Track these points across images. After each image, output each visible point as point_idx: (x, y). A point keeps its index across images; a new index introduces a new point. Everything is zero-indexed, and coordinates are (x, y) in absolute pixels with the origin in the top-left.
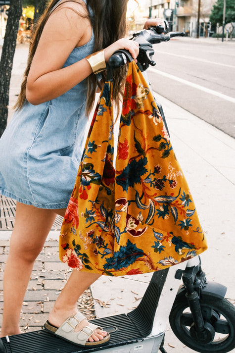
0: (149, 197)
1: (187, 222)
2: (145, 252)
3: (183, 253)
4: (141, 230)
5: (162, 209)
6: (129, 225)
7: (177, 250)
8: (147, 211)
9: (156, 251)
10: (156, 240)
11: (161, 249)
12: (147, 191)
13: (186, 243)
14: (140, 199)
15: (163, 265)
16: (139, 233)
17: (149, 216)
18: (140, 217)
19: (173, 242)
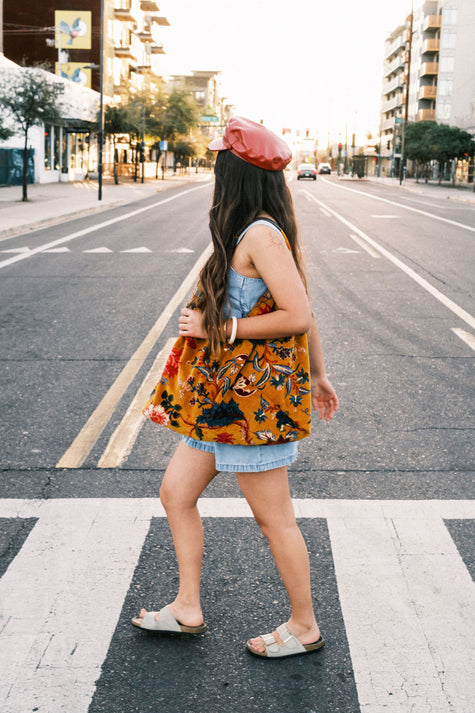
0: (267, 360)
1: (298, 400)
2: (245, 415)
3: (284, 430)
4: (249, 391)
5: (277, 379)
6: (238, 384)
7: (279, 426)
8: (261, 375)
9: (257, 419)
10: (260, 408)
11: (263, 419)
12: (267, 355)
13: (291, 420)
14: (259, 360)
15: (259, 438)
16: (247, 394)
17: (261, 380)
18: (253, 378)
19: (277, 416)
